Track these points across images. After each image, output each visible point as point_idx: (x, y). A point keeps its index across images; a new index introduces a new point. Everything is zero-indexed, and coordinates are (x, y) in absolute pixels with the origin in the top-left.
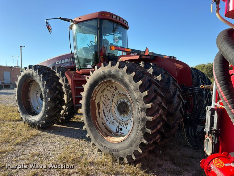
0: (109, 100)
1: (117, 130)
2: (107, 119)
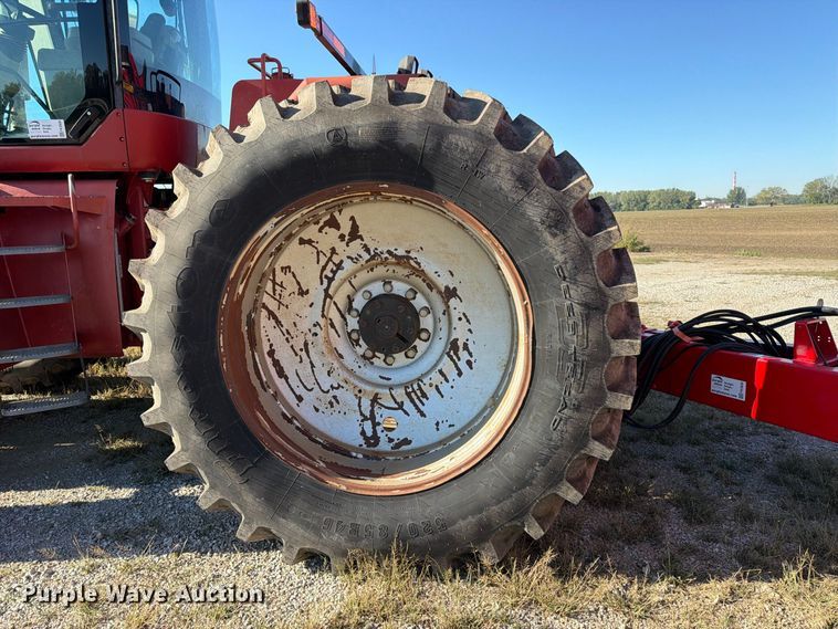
0: (303, 293)
1: (369, 433)
2: (300, 391)
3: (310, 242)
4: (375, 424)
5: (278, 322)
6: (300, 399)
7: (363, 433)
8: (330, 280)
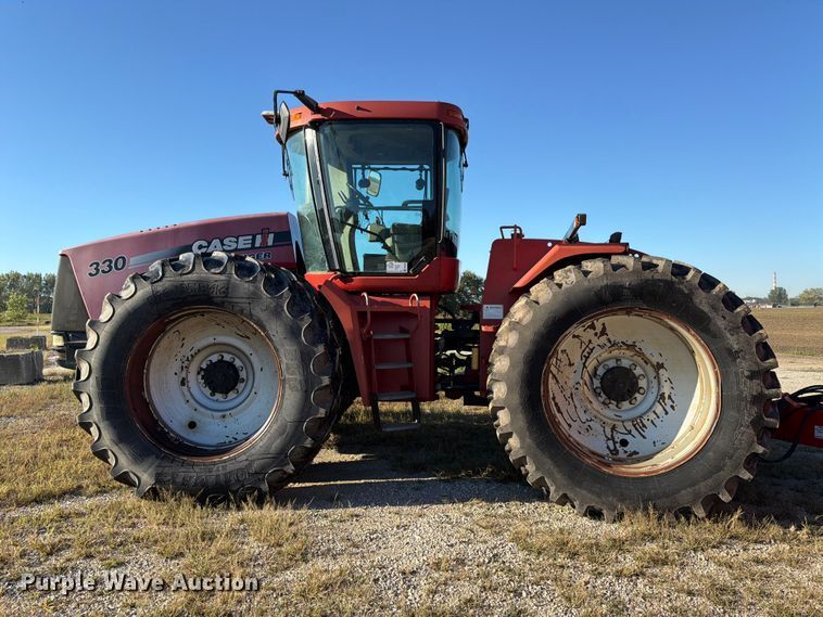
0: (571, 365)
1: (612, 448)
2: (570, 421)
3: (578, 337)
4: (615, 443)
5: (557, 381)
6: (570, 426)
7: (608, 447)
8: (587, 358)
